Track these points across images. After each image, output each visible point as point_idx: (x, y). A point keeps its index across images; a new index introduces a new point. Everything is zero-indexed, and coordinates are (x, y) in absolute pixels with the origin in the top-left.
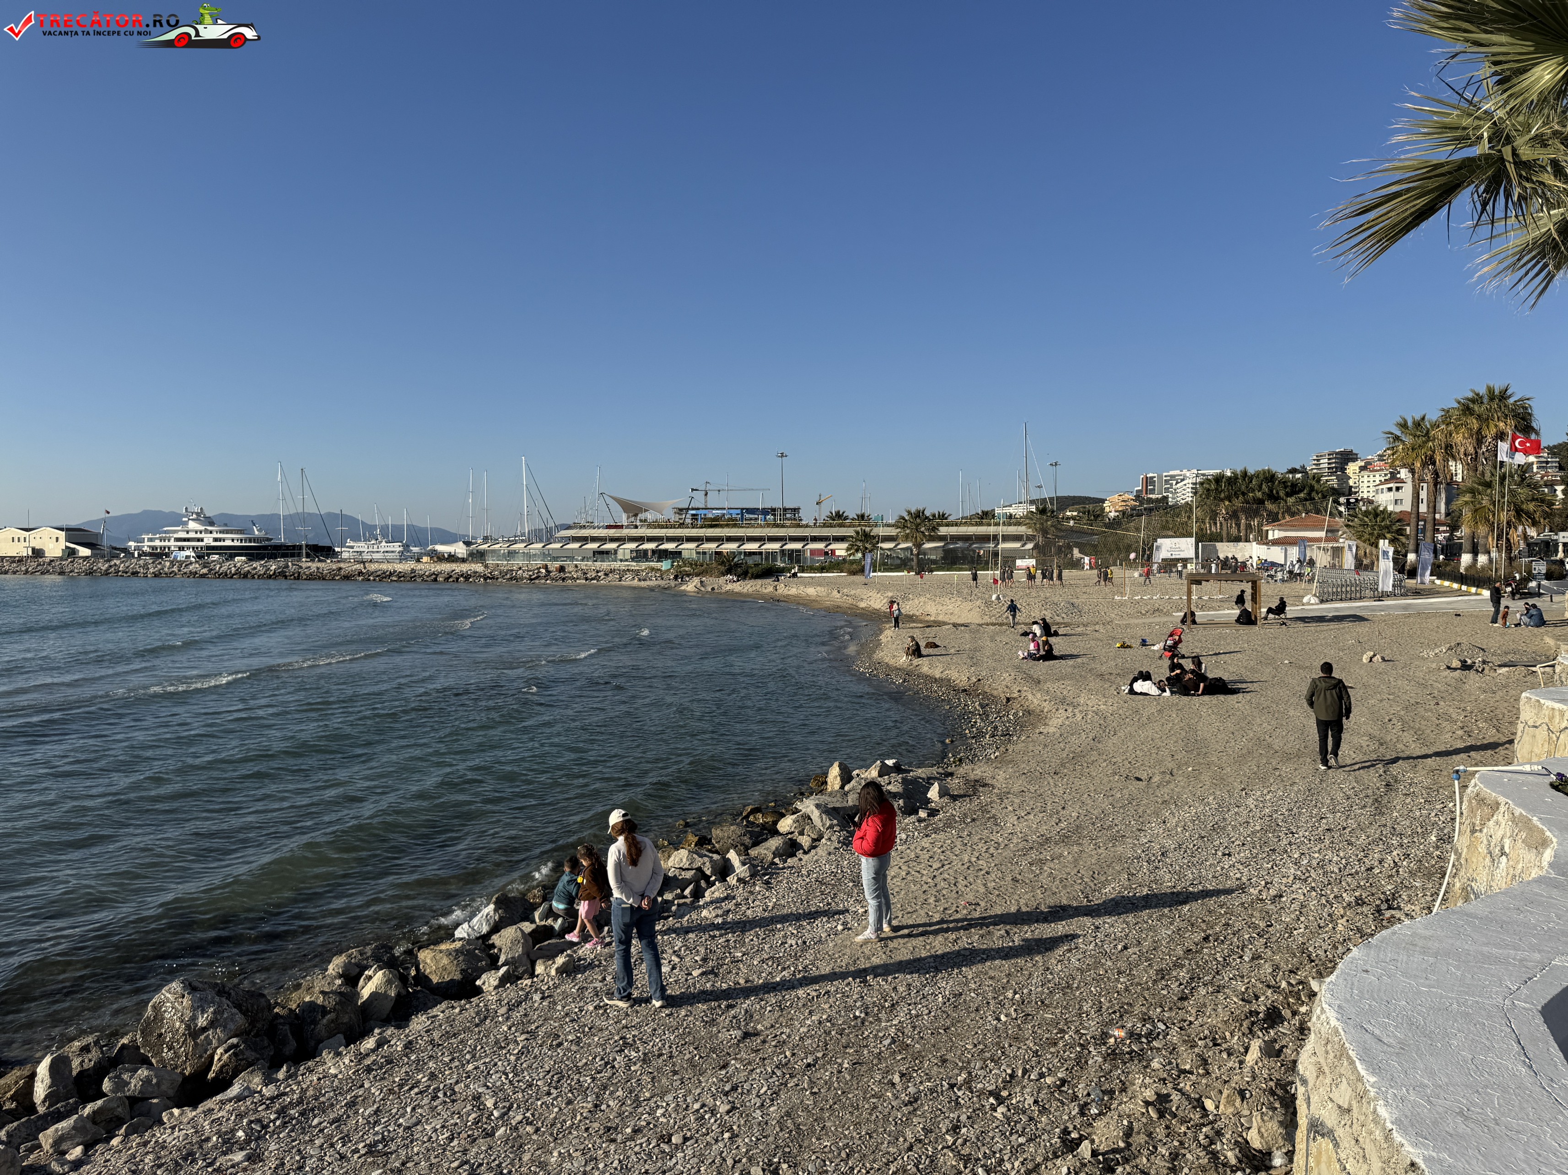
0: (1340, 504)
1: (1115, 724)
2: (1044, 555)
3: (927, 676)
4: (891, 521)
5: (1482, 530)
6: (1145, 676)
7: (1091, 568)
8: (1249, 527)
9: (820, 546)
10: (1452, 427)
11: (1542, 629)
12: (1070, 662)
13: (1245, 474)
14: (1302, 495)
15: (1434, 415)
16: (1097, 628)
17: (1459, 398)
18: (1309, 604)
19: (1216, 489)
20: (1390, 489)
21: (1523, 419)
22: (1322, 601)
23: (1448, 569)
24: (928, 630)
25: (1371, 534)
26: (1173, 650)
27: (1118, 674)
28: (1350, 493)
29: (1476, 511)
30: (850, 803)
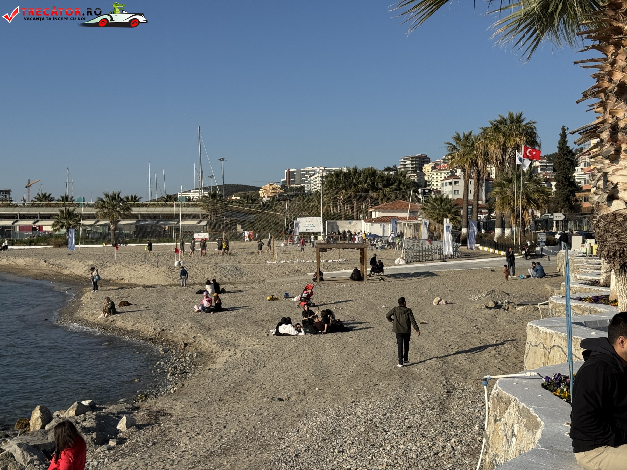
0: (419, 194)
1: (265, 359)
2: (215, 230)
3: (120, 329)
4: (92, 202)
5: (507, 212)
6: (287, 321)
7: (250, 240)
8: (359, 210)
9: (29, 223)
10: (488, 141)
11: (544, 279)
12: (234, 313)
13: (356, 170)
14: (394, 187)
15: (477, 132)
16: (254, 285)
17: (492, 120)
18: (399, 264)
19: (337, 182)
20: (450, 183)
21: (531, 136)
22: (407, 263)
23: (487, 238)
24: (121, 291)
25: (439, 215)
26: (307, 300)
27: (268, 321)
28: (426, 186)
29: (503, 198)
30: (50, 440)
